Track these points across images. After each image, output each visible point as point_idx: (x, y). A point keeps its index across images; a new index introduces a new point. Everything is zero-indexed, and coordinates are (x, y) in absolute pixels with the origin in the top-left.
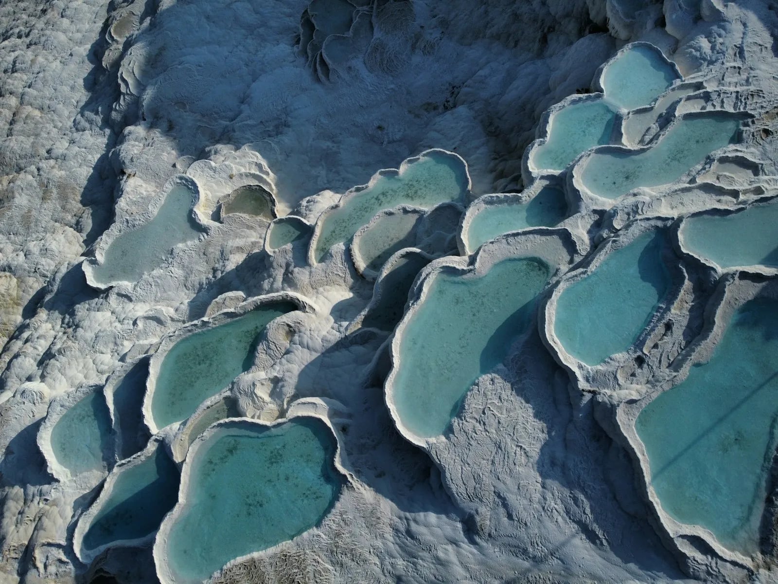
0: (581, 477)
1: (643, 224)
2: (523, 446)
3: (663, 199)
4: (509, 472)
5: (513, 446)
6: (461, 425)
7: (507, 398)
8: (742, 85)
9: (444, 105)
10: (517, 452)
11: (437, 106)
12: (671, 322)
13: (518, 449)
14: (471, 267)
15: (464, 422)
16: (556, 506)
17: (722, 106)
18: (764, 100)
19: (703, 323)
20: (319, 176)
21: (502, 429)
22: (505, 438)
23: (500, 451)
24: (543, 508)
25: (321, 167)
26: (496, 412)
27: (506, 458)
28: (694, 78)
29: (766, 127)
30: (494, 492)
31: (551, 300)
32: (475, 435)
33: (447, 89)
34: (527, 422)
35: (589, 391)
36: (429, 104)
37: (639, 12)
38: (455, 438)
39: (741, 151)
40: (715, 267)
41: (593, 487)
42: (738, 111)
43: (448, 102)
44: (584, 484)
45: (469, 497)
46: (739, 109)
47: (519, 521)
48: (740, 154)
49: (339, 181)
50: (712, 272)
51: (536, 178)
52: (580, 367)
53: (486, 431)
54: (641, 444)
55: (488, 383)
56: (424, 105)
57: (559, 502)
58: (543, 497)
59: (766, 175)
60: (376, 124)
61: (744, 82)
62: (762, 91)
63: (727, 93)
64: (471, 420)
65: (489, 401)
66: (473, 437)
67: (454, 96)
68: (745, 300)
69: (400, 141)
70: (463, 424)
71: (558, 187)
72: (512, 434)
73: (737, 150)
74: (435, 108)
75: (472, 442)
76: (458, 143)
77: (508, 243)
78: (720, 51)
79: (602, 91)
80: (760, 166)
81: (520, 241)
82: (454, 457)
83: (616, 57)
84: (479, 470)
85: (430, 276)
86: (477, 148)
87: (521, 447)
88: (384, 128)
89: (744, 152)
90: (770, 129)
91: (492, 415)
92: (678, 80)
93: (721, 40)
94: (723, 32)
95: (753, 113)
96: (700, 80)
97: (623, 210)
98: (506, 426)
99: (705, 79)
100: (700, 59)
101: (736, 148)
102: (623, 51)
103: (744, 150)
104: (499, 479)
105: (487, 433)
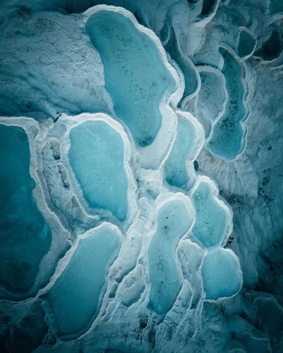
0: (13, 83)
1: (134, 211)
2: (50, 66)
3: (141, 235)
4: (41, 48)
5: (54, 60)
6: (84, 39)
7: (83, 74)
8: (180, 331)
9: (262, 189)
10: (50, 60)
11: (264, 185)
12: (68, 189)
13: (50, 62)
14: (168, 102)
15: (84, 42)
16: (6, 60)
17: (174, 311)
18: (163, 338)
19: (55, 207)
20: (263, 97)
21: (67, 60)
22: (61, 59)
23: (56, 51)
24: (10, 53)
25: (267, 103)
26: (79, 63)
27: (51, 52)
28: (200, 307)
29: (146, 327)
30: (35, 34)
31: (123, 130)
32: (73, 44)
33: (270, 196)
34: (62, 77)
35: (57, 118)
36: (268, 181)
37: (256, 310)
38: (79, 32)
39: (142, 303)
40: (83, 235)
41: (3, 86)
42: (166, 318)
43: (263, 192)
44: (8, 83)
45: (41, 19)
46: (166, 319)
47: (11, 36)
48: (140, 300)
49: (255, 106)
50: (82, 232)
51: (197, 176)
52: (75, 122)
53: (72, 51)
54: (10, 124)
55: (98, 70)
56: (269, 179)
57: (8, 64)
58: (15, 57)
59: (119, 308)
60: (273, 148)
61: (181, 333)
62: (169, 340)
63: (180, 319)
64: (83, 46)
65: (87, 63)
66: (73, 42)
67: (264, 197)
68: (54, 238)
69: (257, 154)
70: (84, 41)
71: (184, 186)
72: (61, 64)
73: (143, 300)
74: (264, 184)
75: (70, 39)
76: (239, 176)
77: (169, 132)
78: (207, 333)
79: (225, 247)
80: (126, 308)
81: (167, 140)
82: (69, 25)
83: (240, 269)
84: (53, 34)
85: (178, 76)
86: (230, 184)
87: (51, 64)
88: (269, 150)
89: (140, 304)
90: (144, 329)
91: (78, 60)
92: (205, 297)
93: (213, 338)
94: (217, 343)
95: (159, 325)
96: (197, 309)
97: (149, 208)
98: (68, 63)
99: (196, 313)
100: (210, 320)
101: (145, 301)
102: (241, 275)
103: (141, 306)
104: (41, 41)
105: (70, 51)
